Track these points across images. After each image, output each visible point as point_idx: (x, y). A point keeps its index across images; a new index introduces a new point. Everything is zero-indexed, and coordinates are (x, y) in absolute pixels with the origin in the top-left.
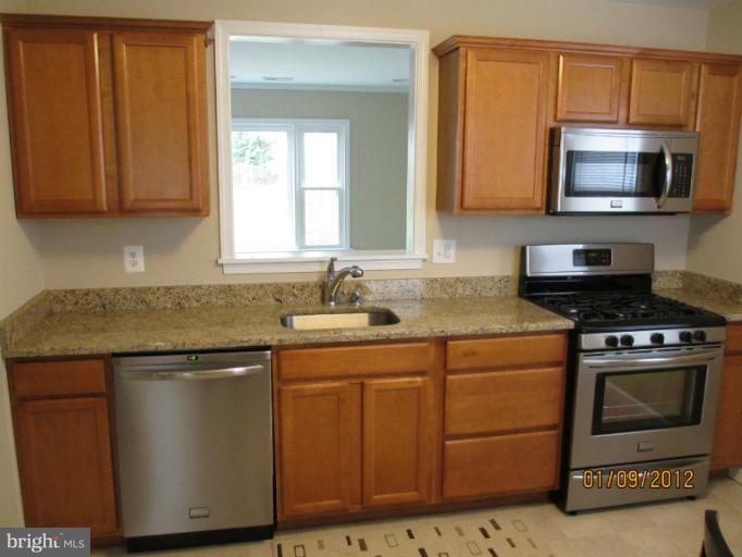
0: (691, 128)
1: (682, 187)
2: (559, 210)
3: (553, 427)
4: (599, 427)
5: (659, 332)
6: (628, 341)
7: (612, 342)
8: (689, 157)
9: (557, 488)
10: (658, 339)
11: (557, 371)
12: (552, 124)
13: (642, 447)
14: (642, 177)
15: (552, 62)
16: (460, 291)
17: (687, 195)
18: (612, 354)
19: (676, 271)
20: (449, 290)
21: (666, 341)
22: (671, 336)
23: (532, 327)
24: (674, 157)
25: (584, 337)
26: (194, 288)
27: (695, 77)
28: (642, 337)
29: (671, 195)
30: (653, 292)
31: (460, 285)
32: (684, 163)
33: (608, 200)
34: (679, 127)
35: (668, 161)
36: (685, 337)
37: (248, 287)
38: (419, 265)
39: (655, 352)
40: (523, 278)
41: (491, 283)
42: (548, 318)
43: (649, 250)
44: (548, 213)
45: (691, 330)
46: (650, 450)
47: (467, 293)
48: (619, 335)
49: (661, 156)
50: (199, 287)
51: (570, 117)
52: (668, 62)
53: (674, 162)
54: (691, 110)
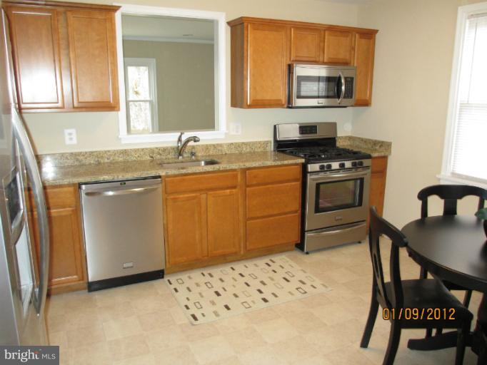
0: (352, 64)
1: (349, 94)
2: (294, 105)
3: (296, 212)
4: (318, 210)
5: (343, 162)
6: (329, 166)
7: (322, 167)
8: (352, 79)
9: (299, 242)
10: (342, 166)
11: (298, 184)
12: (290, 63)
13: (337, 218)
14: (328, 90)
15: (288, 32)
16: (244, 149)
17: (351, 97)
18: (322, 174)
20: (239, 149)
21: (346, 167)
22: (348, 164)
23: (286, 162)
24: (346, 78)
25: (309, 166)
26: (106, 152)
27: (353, 39)
28: (335, 165)
29: (345, 97)
30: (337, 146)
31: (244, 146)
32: (350, 81)
33: (316, 100)
34: (346, 63)
35: (343, 81)
36: (354, 164)
37: (136, 151)
38: (223, 137)
39: (341, 172)
40: (276, 141)
41: (259, 145)
42: (291, 159)
43: (333, 125)
44: (289, 107)
45: (357, 161)
46: (341, 219)
47: (248, 150)
48: (325, 164)
49: (339, 78)
50: (109, 151)
51: (298, 59)
52: (341, 32)
53: (346, 81)
54: (352, 56)
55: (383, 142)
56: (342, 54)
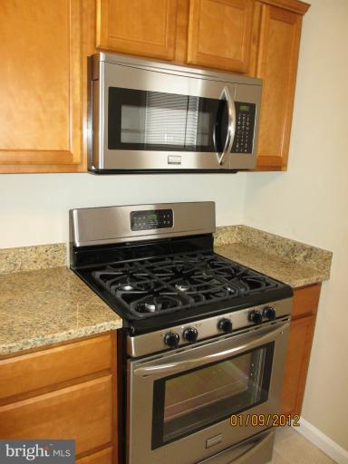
0: (252, 75)
1: (245, 142)
2: (101, 166)
5: (226, 316)
6: (191, 337)
8: (252, 106)
10: (226, 327)
14: (201, 132)
17: (249, 151)
19: (235, 227)
22: (238, 318)
24: (237, 105)
27: (256, 17)
28: (207, 326)
29: (233, 150)
30: (216, 251)
32: (248, 113)
34: (239, 72)
35: (232, 112)
36: (255, 319)
40: (74, 248)
41: (35, 256)
43: (209, 208)
44: (89, 171)
49: (223, 103)
53: (238, 112)
54: (253, 55)
55: (312, 249)
56: (232, 52)
